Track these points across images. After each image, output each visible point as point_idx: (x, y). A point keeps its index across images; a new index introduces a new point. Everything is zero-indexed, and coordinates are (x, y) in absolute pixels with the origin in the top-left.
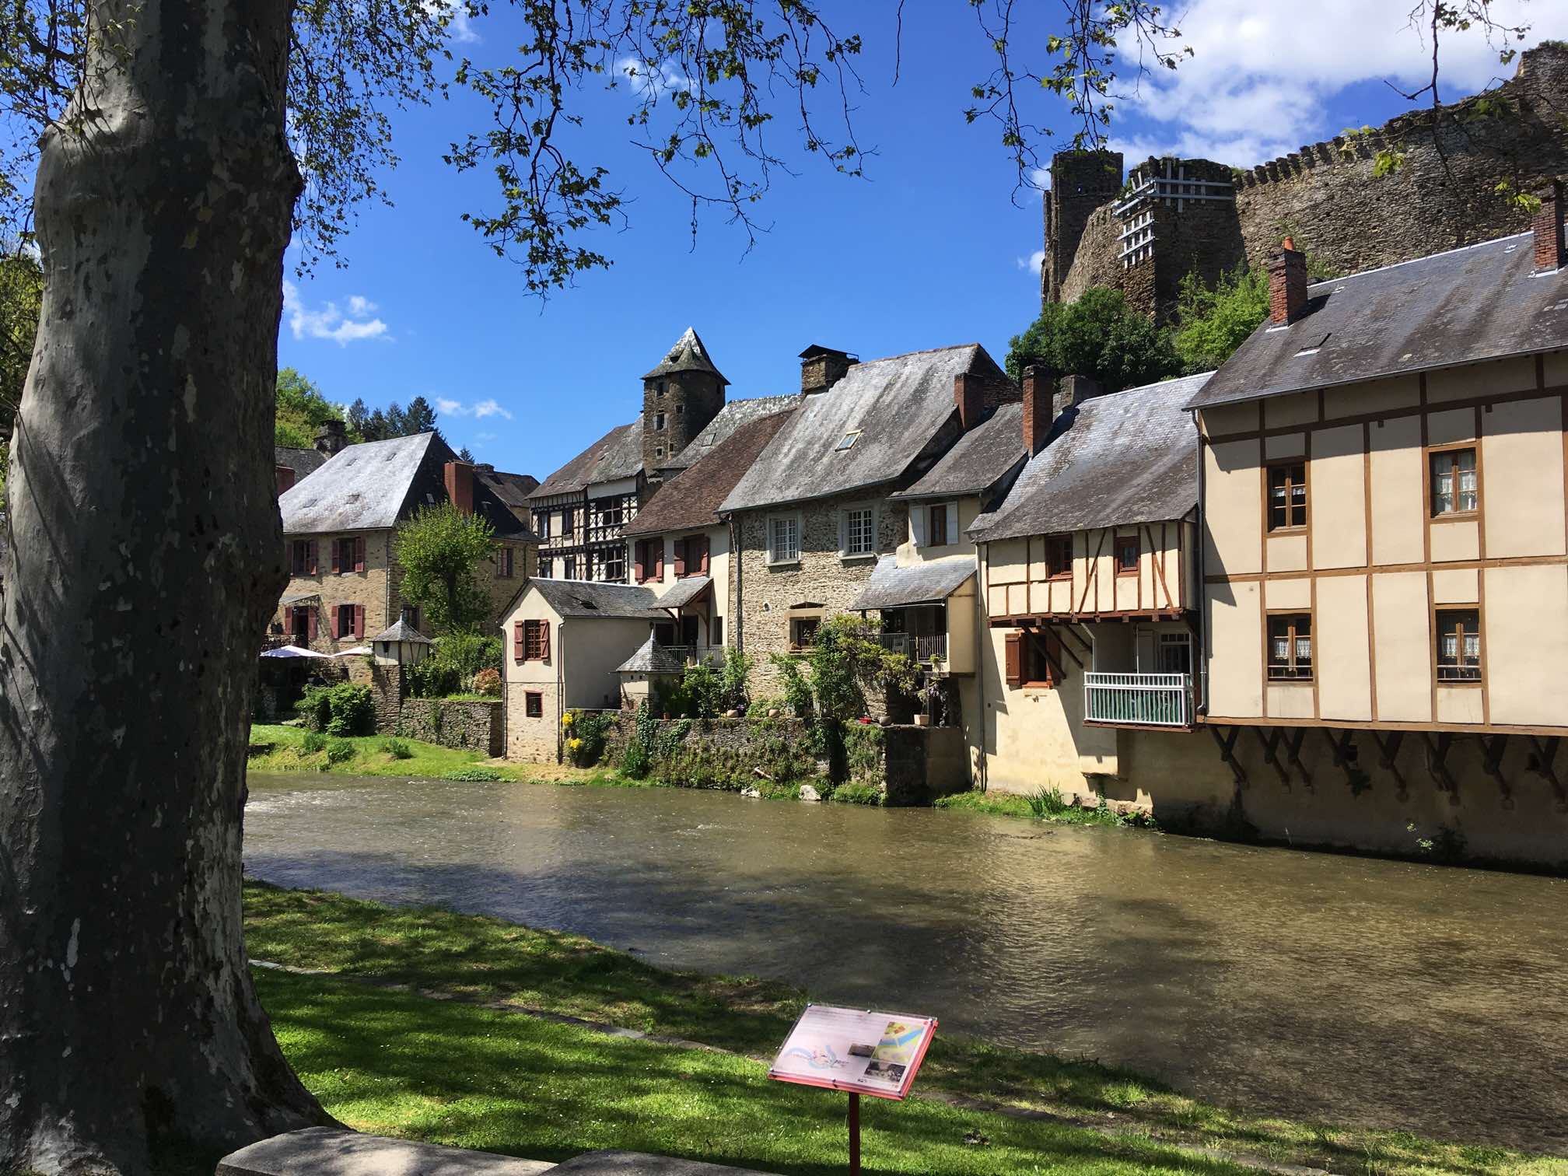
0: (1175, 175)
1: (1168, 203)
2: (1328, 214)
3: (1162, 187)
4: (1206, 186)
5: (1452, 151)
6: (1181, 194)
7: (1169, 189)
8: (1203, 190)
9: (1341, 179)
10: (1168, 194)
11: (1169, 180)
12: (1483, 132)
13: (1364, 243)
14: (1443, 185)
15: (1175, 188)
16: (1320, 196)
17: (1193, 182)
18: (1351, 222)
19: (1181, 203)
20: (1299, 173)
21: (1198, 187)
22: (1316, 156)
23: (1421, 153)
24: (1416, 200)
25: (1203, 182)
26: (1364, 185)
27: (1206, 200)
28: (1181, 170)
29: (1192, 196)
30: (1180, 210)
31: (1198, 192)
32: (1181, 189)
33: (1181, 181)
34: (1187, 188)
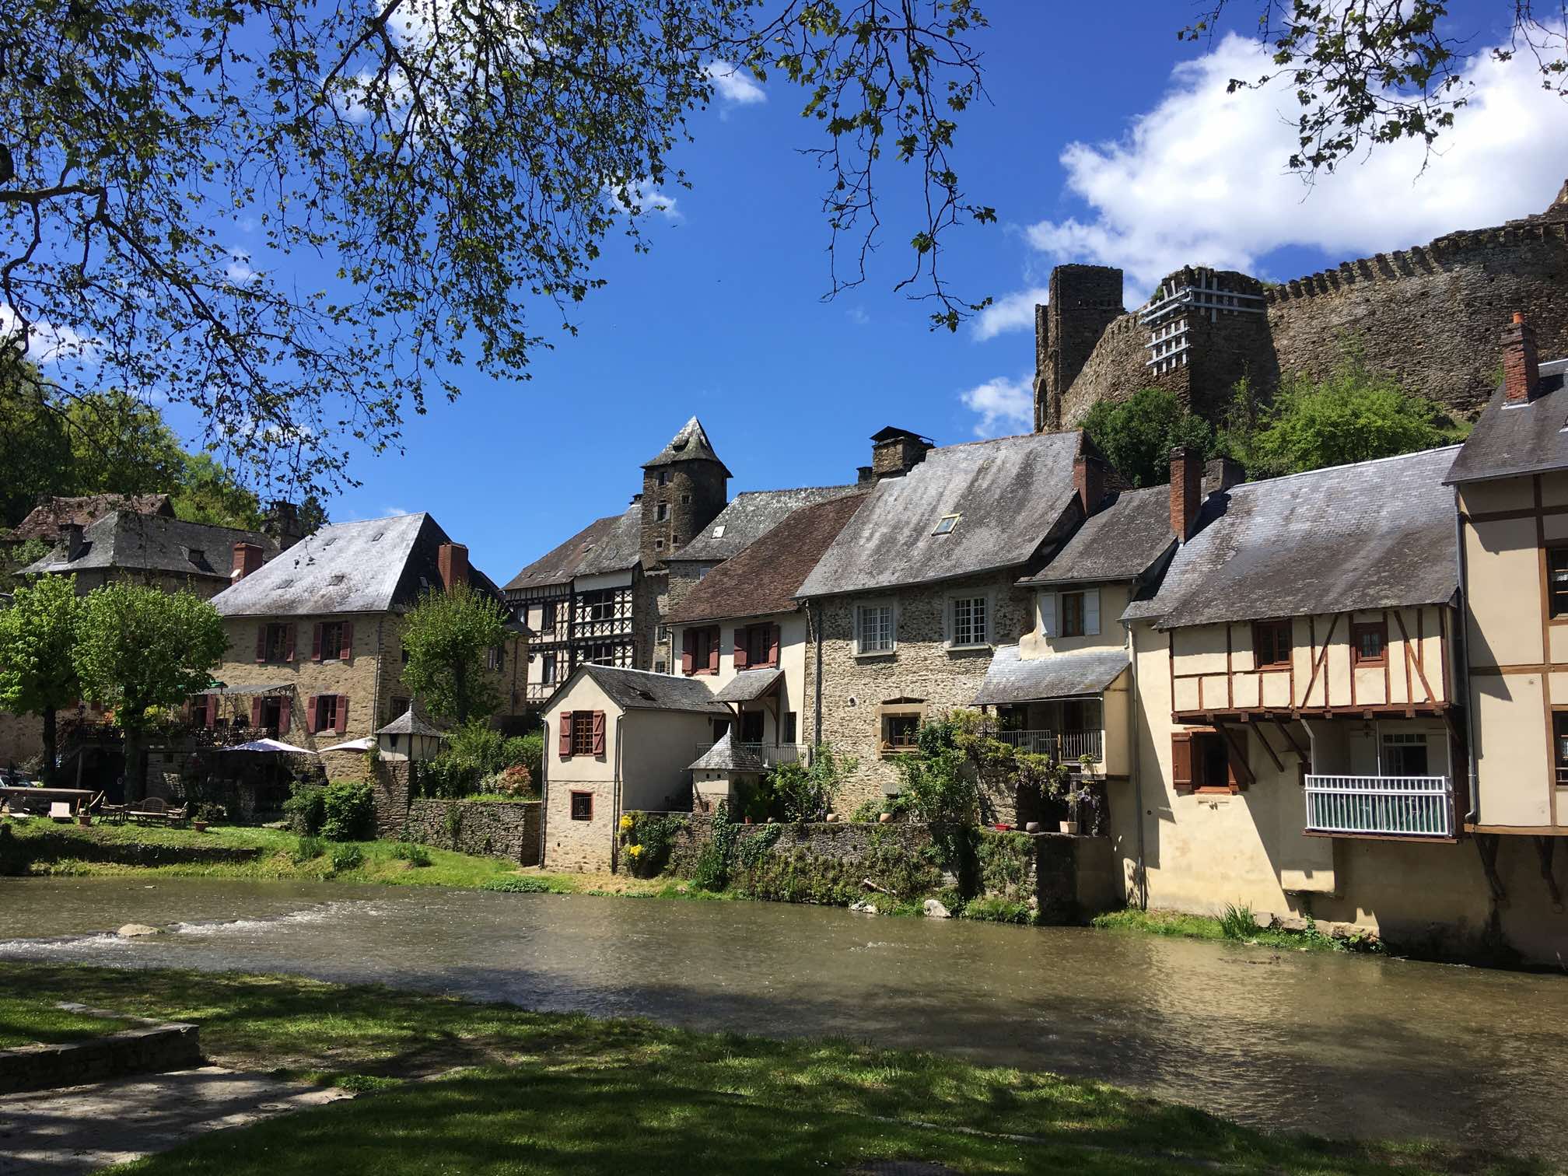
0: (1209, 285)
1: (1203, 312)
2: (1369, 329)
3: (1197, 296)
4: (1240, 299)
5: (1498, 273)
6: (1214, 304)
7: (1203, 298)
8: (1235, 301)
9: (1383, 296)
10: (1202, 303)
11: (1203, 289)
12: (1529, 255)
13: (1408, 358)
14: (1490, 304)
15: (1209, 298)
16: (1361, 311)
17: (1226, 293)
18: (1394, 337)
19: (1214, 313)
20: (1337, 288)
21: (1231, 298)
22: (1356, 272)
23: (1468, 272)
24: (1463, 317)
25: (1235, 294)
26: (1408, 302)
27: (1240, 312)
28: (1215, 280)
29: (1225, 307)
30: (1214, 320)
31: (1231, 303)
32: (1214, 299)
33: (1215, 291)
34: (1220, 299)
